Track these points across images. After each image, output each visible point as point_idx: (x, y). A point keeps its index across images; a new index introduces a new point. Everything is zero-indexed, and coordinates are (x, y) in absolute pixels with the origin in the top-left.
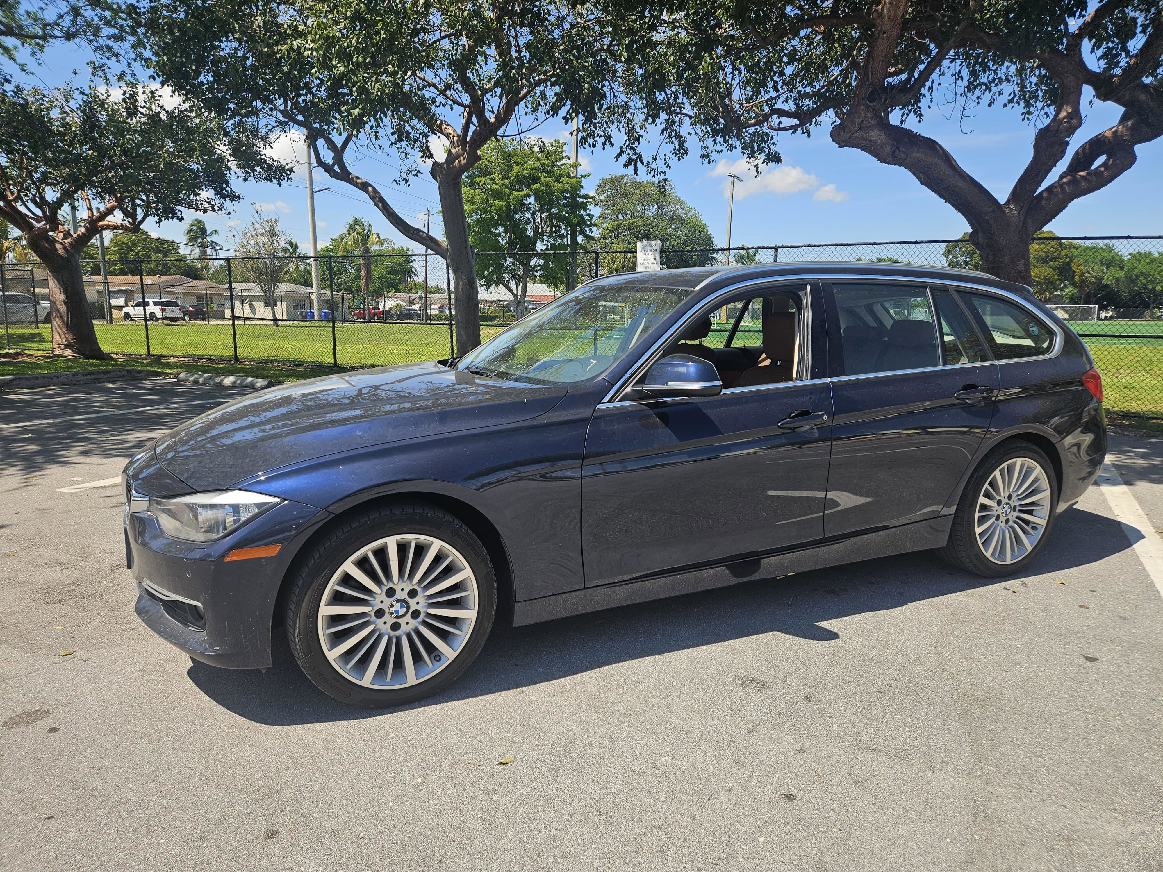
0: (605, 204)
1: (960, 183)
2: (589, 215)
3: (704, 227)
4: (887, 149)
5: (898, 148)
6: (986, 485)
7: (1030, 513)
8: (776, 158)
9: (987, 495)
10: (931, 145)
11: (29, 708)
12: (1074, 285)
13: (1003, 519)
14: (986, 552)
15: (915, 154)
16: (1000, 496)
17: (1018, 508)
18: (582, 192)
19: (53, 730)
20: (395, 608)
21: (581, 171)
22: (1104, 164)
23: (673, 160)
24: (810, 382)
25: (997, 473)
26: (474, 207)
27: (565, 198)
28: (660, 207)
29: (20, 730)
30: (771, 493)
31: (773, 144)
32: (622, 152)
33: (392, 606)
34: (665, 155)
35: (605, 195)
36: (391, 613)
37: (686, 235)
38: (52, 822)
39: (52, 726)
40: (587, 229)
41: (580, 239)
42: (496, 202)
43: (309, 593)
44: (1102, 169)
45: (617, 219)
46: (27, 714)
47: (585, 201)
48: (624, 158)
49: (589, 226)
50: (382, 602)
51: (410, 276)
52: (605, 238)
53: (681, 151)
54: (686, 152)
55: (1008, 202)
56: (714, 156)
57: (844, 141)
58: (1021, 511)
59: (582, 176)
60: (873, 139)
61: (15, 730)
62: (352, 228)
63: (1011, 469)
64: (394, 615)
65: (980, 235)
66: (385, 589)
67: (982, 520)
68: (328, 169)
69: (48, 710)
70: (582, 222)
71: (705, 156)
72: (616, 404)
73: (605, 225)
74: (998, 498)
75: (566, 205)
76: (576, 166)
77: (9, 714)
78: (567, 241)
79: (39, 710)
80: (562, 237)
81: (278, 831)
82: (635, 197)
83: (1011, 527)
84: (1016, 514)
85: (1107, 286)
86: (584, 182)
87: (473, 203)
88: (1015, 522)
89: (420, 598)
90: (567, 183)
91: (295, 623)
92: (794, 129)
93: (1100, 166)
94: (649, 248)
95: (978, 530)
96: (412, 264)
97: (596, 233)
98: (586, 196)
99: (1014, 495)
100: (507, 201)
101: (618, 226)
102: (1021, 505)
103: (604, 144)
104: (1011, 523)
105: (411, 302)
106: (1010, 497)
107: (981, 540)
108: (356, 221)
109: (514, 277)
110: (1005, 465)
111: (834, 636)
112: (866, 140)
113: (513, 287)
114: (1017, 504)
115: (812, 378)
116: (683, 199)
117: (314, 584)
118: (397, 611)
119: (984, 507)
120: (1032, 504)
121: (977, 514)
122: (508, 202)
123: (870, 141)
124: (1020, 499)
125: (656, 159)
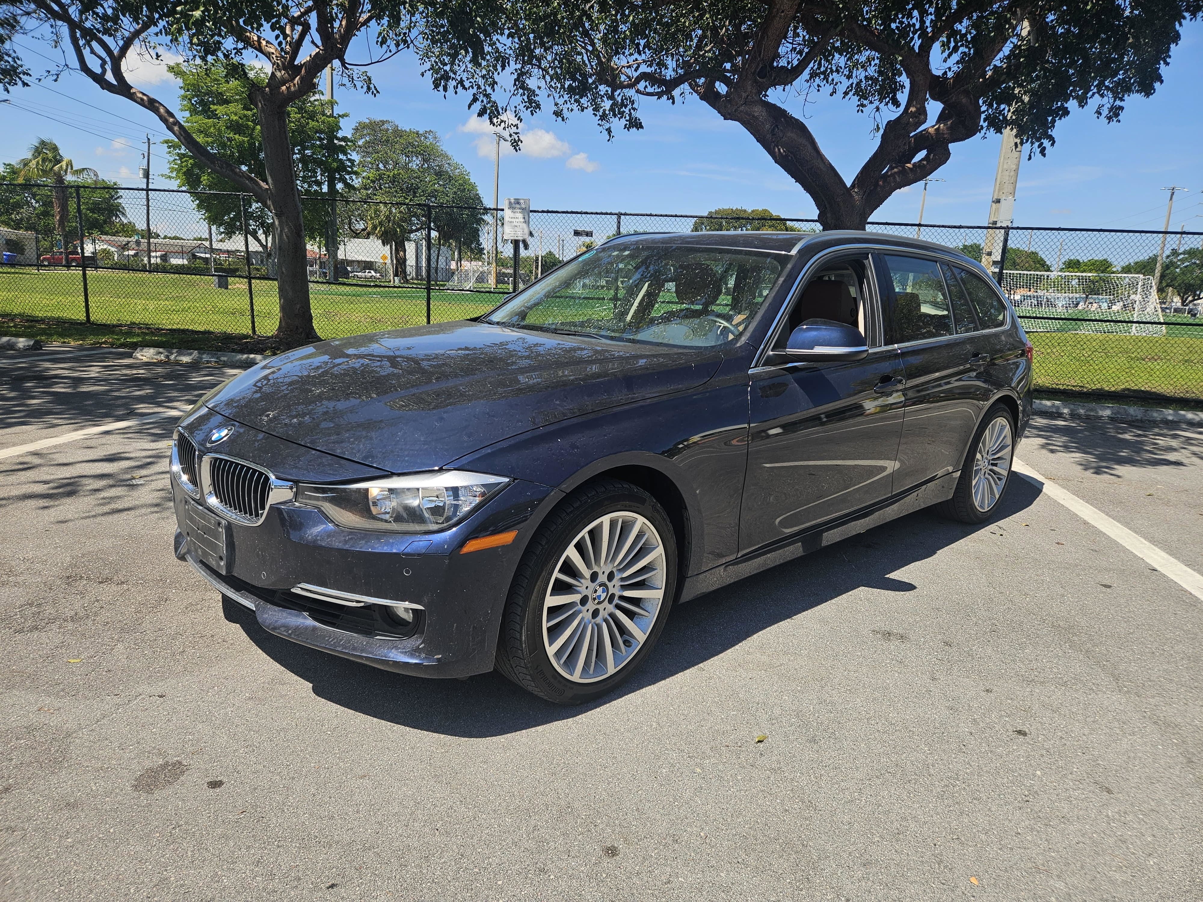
0: (365, 150)
1: (821, 166)
2: (349, 160)
4: (767, 126)
5: (777, 126)
6: (981, 443)
7: (999, 465)
8: (635, 124)
9: (980, 451)
14: (977, 502)
18: (340, 134)
20: (598, 594)
21: (337, 110)
22: (926, 158)
23: (525, 114)
24: (884, 348)
25: (987, 432)
26: (210, 140)
27: (320, 139)
28: (425, 160)
31: (634, 109)
32: (475, 100)
33: (596, 591)
34: (516, 107)
35: (363, 140)
36: (594, 599)
37: (455, 193)
40: (347, 177)
41: (339, 186)
42: (237, 136)
43: (538, 583)
44: (925, 162)
45: (378, 169)
47: (343, 144)
48: (477, 106)
49: (349, 173)
50: (587, 587)
51: (117, 216)
52: (366, 189)
53: (533, 105)
54: (538, 106)
55: (853, 186)
56: (565, 113)
57: (729, 114)
59: (339, 116)
60: (756, 114)
62: (38, 151)
64: (596, 601)
65: (829, 215)
66: (592, 571)
67: (976, 473)
68: (96, 77)
70: (342, 168)
71: (558, 114)
72: (759, 370)
73: (365, 174)
75: (321, 146)
76: (332, 103)
78: (325, 188)
80: (319, 184)
82: (397, 146)
86: (342, 122)
87: (207, 135)
89: (616, 581)
90: (323, 122)
91: (522, 620)
92: (659, 95)
93: (922, 160)
94: (518, 206)
95: (973, 483)
96: (119, 201)
97: (357, 182)
98: (344, 139)
100: (251, 135)
101: (381, 178)
103: (456, 87)
105: (125, 247)
107: (974, 492)
108: (44, 142)
109: (262, 225)
110: (991, 425)
112: (749, 115)
113: (262, 237)
115: (885, 345)
116: (449, 153)
117: (544, 573)
118: (599, 597)
119: (978, 463)
120: (1000, 458)
121: (974, 469)
122: (252, 138)
123: (753, 116)
125: (506, 110)
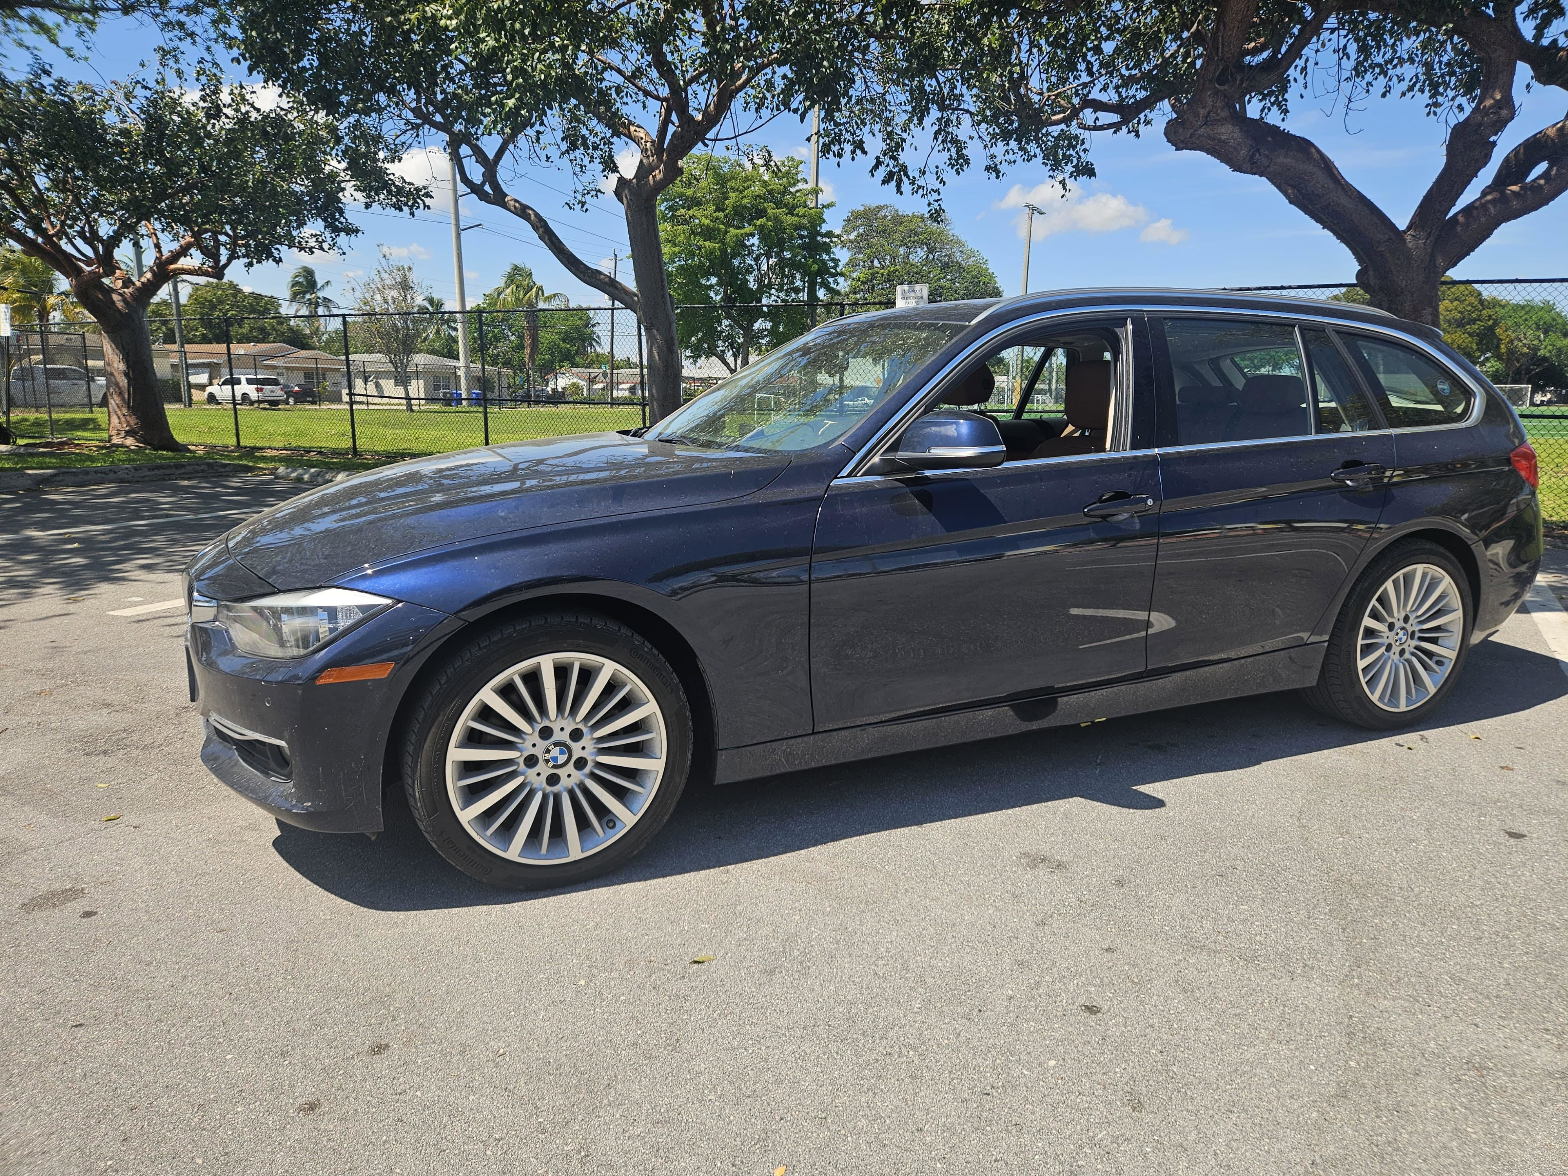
0: (856, 245)
1: (1344, 200)
2: (833, 260)
3: (992, 277)
4: (1243, 152)
5: (1258, 150)
6: (1374, 602)
7: (1434, 641)
8: (1088, 171)
9: (1375, 615)
10: (1304, 146)
11: (56, 886)
12: (1499, 357)
13: (1396, 649)
14: (1372, 694)
15: (1281, 160)
16: (1393, 617)
17: (1417, 635)
18: (824, 229)
19: (88, 914)
20: (552, 754)
21: (823, 199)
22: (1545, 175)
23: (949, 175)
24: (1130, 453)
25: (1389, 585)
26: (677, 249)
27: (801, 237)
28: (931, 250)
29: (44, 914)
30: (1074, 611)
31: (1085, 150)
32: (878, 163)
33: (548, 751)
34: (937, 167)
35: (855, 233)
36: (547, 761)
37: (966, 288)
38: (80, 1032)
39: (86, 909)
40: (831, 280)
41: (821, 294)
42: (707, 243)
43: (433, 730)
44: (1542, 182)
45: (872, 267)
46: (53, 894)
47: (827, 240)
48: (881, 172)
49: (833, 275)
50: (534, 745)
51: (591, 345)
52: (855, 293)
53: (960, 162)
54: (967, 162)
55: (1409, 228)
56: (1002, 168)
57: (1182, 142)
58: (1421, 639)
59: (824, 206)
60: (1223, 137)
61: (37, 914)
62: (511, 279)
63: (1408, 579)
64: (551, 764)
65: (1371, 273)
66: (538, 727)
67: (1367, 650)
68: (476, 189)
69: (83, 889)
70: (824, 270)
71: (993, 169)
72: (858, 479)
73: (855, 275)
74: (1390, 620)
75: (803, 247)
76: (816, 192)
77: (30, 893)
78: (804, 296)
79: (70, 890)
80: (797, 291)
81: (387, 1046)
82: (897, 236)
83: (1406, 660)
84: (1415, 643)
85: (1544, 359)
86: (827, 215)
87: (675, 245)
88: (1413, 654)
89: (586, 741)
90: (804, 216)
91: (414, 772)
92: (1116, 127)
93: (1539, 177)
94: (912, 295)
95: (1361, 664)
96: (595, 329)
97: (843, 285)
98: (829, 234)
99: (1412, 617)
100: (722, 241)
101: (873, 276)
102: (1421, 631)
103: (853, 152)
104: (1407, 655)
105: (592, 381)
106: (1406, 619)
107: (1364, 677)
108: (516, 268)
109: (732, 345)
110: (1400, 574)
111: (1160, 803)
112: (1214, 139)
113: (730, 360)
114: (1416, 629)
115: (1132, 448)
116: (962, 238)
117: (440, 718)
118: (555, 759)
119: (1370, 633)
120: (1438, 629)
121: (1360, 642)
122: (723, 244)
123: (1220, 140)
124: (1421, 623)
125: (924, 173)
